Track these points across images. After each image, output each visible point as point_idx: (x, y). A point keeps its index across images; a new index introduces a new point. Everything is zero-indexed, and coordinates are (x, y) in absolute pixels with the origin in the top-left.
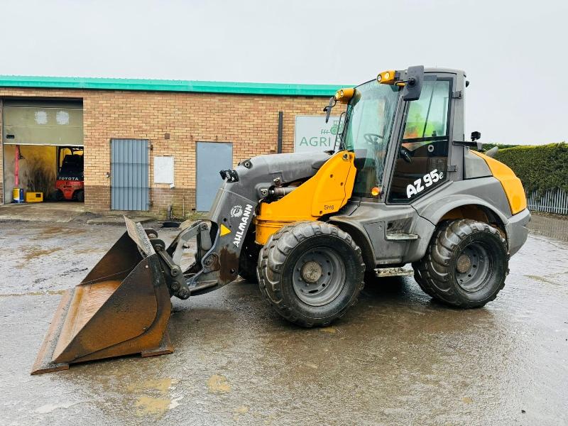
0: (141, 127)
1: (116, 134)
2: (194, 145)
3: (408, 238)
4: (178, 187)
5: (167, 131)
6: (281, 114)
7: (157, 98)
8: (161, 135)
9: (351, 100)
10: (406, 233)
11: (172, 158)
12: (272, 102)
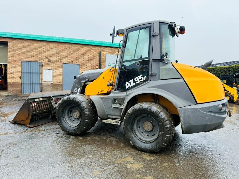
0: (37, 56)
1: (24, 59)
2: (62, 65)
4: (54, 83)
5: (49, 58)
6: (100, 53)
7: (46, 44)
8: (47, 60)
11: (52, 71)
12: (96, 48)
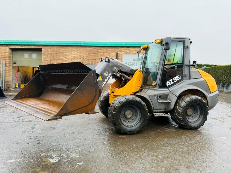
0: (63, 59)
3: (167, 102)
6: (117, 54)
7: (70, 48)
9: (146, 49)
10: (166, 100)
12: (114, 49)
